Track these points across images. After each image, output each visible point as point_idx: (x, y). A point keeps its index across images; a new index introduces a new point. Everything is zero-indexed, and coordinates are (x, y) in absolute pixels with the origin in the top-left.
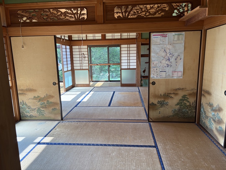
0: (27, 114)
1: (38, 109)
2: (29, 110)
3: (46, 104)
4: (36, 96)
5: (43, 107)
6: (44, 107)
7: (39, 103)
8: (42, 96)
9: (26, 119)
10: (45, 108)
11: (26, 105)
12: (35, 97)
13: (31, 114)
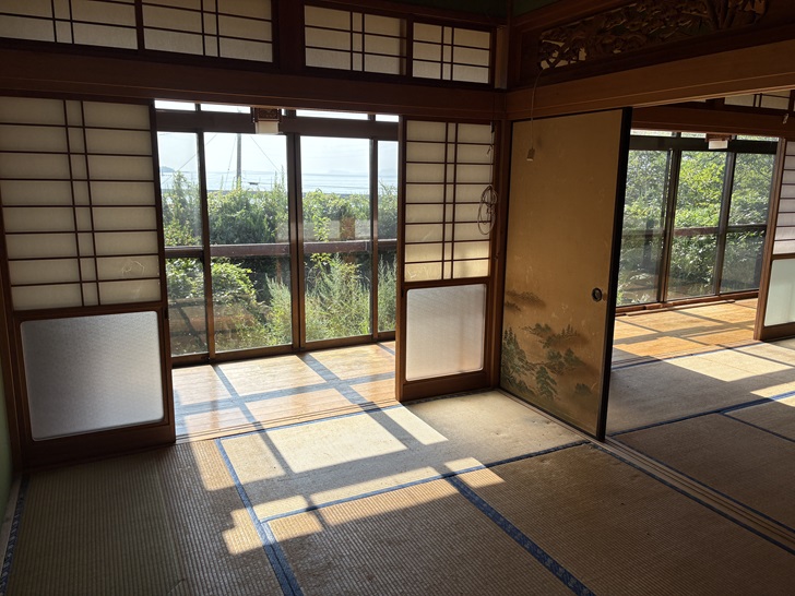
0: (514, 374)
1: (541, 368)
2: (521, 364)
3: (562, 360)
4: (543, 325)
5: (553, 369)
6: (557, 367)
7: (546, 350)
8: (558, 330)
9: (512, 389)
10: (560, 373)
11: (516, 344)
12: (538, 326)
13: (523, 378)
